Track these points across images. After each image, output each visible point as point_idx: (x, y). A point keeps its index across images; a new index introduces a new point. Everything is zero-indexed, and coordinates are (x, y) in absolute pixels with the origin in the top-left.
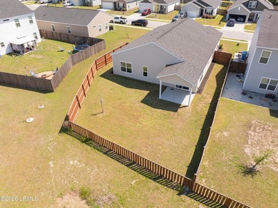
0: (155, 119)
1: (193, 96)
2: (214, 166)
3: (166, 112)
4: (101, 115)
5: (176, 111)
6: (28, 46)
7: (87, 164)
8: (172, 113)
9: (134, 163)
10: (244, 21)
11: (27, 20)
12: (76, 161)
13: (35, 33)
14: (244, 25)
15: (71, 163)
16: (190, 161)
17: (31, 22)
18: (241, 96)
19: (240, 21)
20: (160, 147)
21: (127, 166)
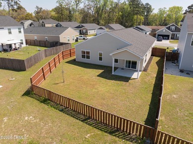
0: (110, 86)
1: (140, 73)
2: (171, 120)
3: (119, 82)
4: (62, 84)
5: (128, 81)
6: (15, 47)
7: (41, 119)
8: (124, 83)
9: (89, 118)
10: (168, 39)
11: (17, 30)
12: (31, 117)
13: (22, 40)
14: (168, 41)
15: (26, 118)
16: (146, 117)
17: (20, 32)
18: (179, 73)
19: (165, 39)
20: (115, 106)
21: (82, 121)
